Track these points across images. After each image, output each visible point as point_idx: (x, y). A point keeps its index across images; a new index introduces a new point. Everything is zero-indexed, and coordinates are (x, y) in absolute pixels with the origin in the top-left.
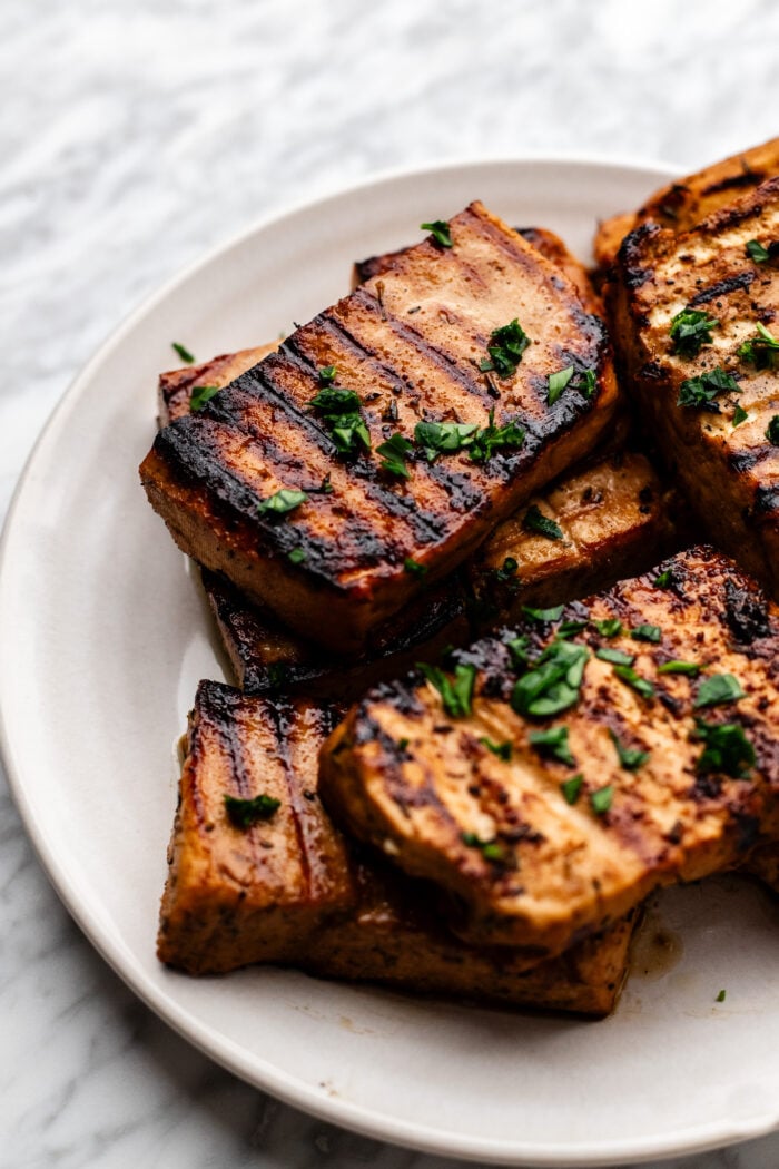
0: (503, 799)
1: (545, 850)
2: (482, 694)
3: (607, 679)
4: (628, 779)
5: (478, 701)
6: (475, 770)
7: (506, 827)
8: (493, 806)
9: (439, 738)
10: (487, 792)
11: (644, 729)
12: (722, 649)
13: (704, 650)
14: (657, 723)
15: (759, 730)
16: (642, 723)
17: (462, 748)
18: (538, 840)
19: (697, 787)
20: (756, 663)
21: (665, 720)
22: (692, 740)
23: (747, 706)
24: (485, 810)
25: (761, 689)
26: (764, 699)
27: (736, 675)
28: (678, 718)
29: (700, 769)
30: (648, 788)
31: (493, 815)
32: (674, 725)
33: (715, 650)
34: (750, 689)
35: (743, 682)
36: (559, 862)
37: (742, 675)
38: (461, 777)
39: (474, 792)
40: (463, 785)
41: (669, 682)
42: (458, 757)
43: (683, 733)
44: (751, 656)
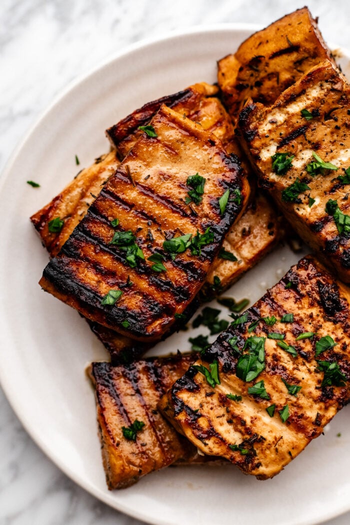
0: (243, 423)
1: (265, 444)
2: (223, 371)
3: (275, 349)
4: (294, 399)
5: (222, 374)
6: (228, 412)
7: (248, 437)
8: (239, 427)
9: (209, 399)
10: (235, 421)
11: (295, 372)
12: (322, 320)
13: (314, 322)
14: (300, 367)
15: (344, 359)
16: (294, 369)
17: (220, 402)
18: (262, 440)
19: (322, 395)
20: (338, 325)
21: (304, 364)
22: (316, 371)
23: (337, 349)
24: (236, 430)
25: (343, 338)
26: (344, 344)
27: (330, 333)
28: (309, 362)
29: (322, 386)
30: (303, 401)
31: (240, 432)
32: (308, 365)
33: (319, 321)
34: (338, 340)
35: (333, 337)
36: (273, 448)
37: (333, 333)
38: (223, 415)
39: (230, 422)
40: (224, 420)
41: (303, 345)
42: (220, 406)
43: (313, 368)
44: (335, 322)
